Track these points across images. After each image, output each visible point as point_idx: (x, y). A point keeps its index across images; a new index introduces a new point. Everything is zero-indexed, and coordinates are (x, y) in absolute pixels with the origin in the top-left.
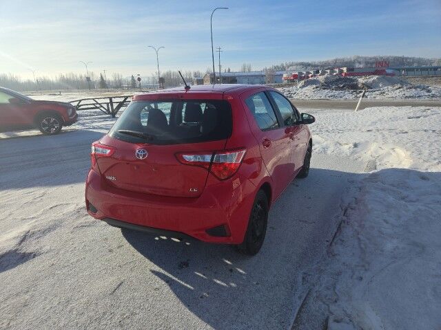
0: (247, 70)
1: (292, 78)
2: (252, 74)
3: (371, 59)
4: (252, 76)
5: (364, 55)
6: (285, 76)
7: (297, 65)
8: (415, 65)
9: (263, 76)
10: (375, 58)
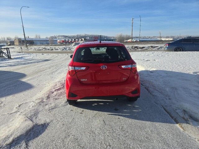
0: (38, 37)
1: (62, 42)
2: (41, 39)
3: (90, 35)
4: (42, 40)
5: (88, 34)
6: (58, 41)
7: (61, 36)
8: (105, 39)
9: (47, 40)
10: (92, 35)
